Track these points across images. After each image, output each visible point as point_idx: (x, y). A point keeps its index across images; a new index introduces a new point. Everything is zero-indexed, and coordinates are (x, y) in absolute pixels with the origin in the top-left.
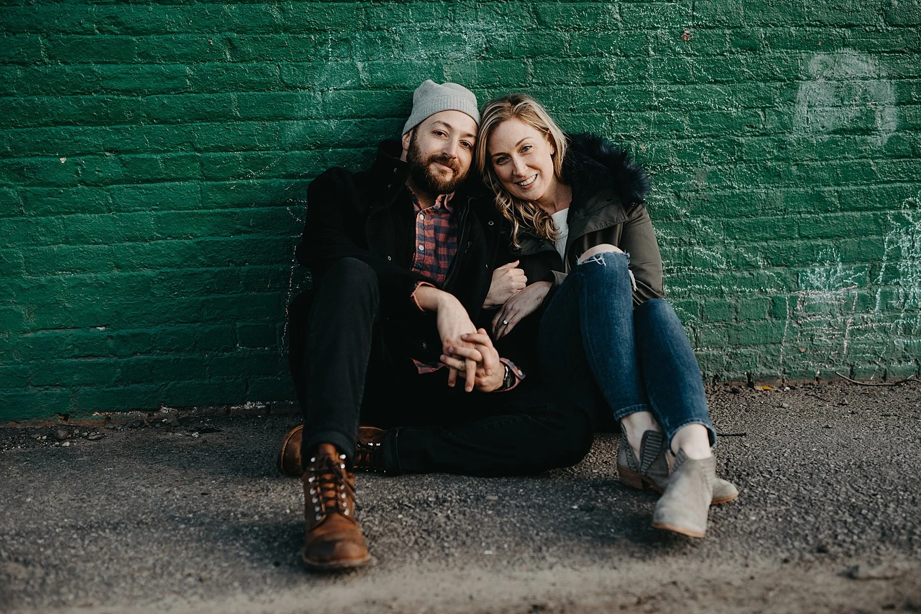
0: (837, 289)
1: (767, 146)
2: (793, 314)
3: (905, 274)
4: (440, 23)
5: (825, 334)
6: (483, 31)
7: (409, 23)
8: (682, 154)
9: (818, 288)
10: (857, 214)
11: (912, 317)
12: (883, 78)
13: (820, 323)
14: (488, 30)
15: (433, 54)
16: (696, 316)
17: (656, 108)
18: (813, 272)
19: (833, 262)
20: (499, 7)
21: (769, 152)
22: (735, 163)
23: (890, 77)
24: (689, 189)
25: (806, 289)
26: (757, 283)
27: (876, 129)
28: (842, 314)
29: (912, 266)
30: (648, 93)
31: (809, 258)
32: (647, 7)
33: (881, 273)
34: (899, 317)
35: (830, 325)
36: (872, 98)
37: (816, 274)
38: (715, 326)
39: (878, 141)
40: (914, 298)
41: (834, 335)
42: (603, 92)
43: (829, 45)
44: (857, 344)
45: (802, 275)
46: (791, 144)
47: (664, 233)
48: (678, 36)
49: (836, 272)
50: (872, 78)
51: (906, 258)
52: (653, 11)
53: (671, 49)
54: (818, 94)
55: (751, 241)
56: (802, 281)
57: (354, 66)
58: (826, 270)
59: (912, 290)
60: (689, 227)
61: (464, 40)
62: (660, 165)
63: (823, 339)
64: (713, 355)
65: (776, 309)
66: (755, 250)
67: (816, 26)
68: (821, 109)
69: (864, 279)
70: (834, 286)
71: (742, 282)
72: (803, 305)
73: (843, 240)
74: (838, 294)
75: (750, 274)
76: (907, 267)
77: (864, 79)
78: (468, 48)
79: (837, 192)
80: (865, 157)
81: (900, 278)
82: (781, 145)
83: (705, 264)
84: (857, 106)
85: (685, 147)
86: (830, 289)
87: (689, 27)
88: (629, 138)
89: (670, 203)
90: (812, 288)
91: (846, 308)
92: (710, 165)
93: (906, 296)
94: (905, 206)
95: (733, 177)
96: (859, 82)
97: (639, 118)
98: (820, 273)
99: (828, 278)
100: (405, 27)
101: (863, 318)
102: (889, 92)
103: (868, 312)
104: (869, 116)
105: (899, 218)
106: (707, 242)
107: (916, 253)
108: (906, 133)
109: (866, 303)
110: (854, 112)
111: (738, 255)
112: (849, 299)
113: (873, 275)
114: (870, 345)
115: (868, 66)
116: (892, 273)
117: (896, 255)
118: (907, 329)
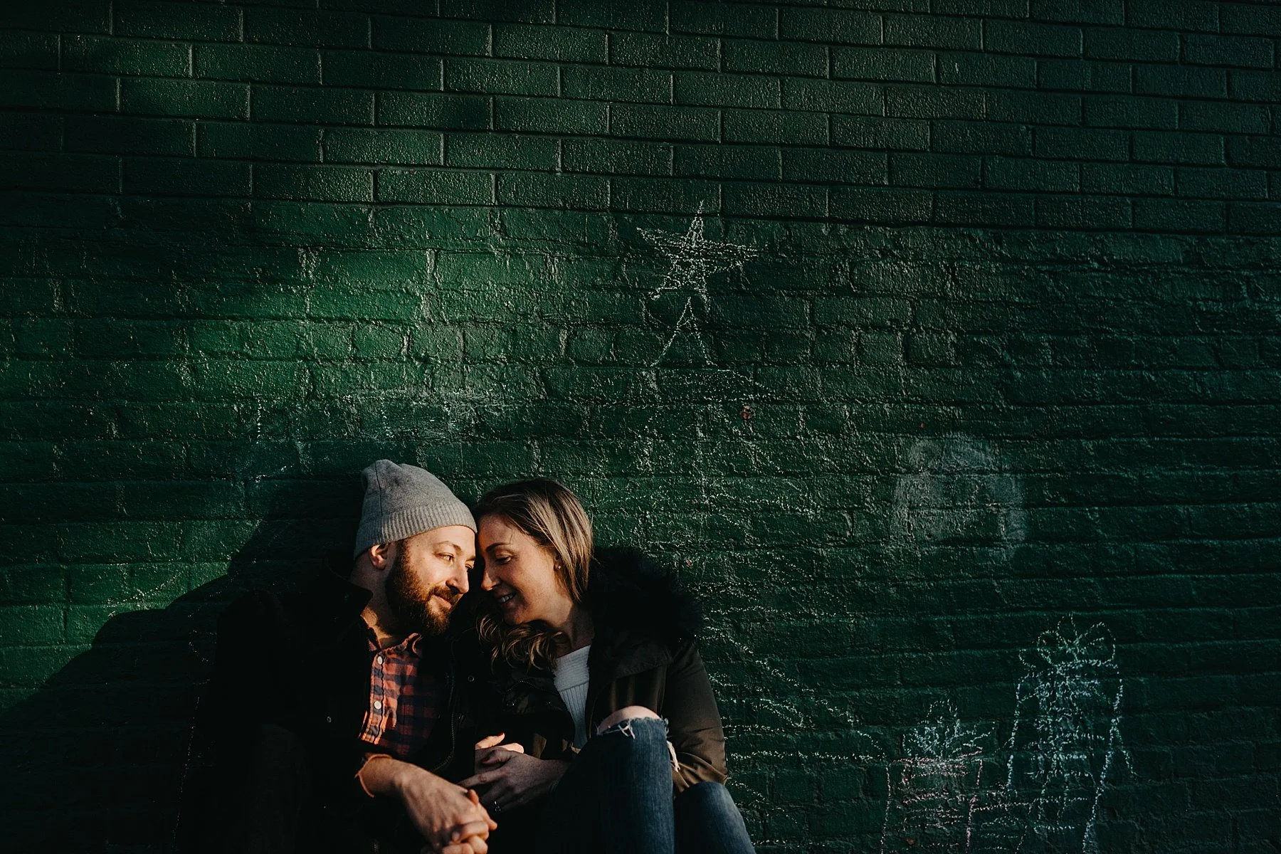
0: (955, 756)
1: (856, 561)
2: (897, 790)
3: (1045, 735)
4: (413, 391)
5: (941, 818)
6: (472, 402)
7: (371, 389)
8: (741, 570)
9: (929, 755)
10: (978, 653)
11: (1056, 796)
12: (1006, 471)
13: (933, 804)
14: (479, 402)
15: (402, 433)
16: (764, 795)
17: (706, 509)
18: (922, 733)
19: (949, 721)
20: (494, 371)
21: (859, 569)
22: (814, 584)
23: (1014, 471)
24: (752, 617)
25: (913, 756)
26: (847, 746)
27: (999, 539)
28: (962, 792)
29: (1054, 723)
30: (695, 489)
31: (915, 714)
32: (694, 374)
33: (1013, 734)
34: (1039, 795)
35: (946, 806)
36: (992, 497)
37: (927, 735)
38: (789, 808)
39: (1004, 554)
40: (1058, 767)
41: (953, 820)
42: (635, 486)
43: (934, 428)
44: (984, 833)
45: (908, 738)
46: (888, 558)
47: (719, 679)
48: (735, 413)
49: (952, 732)
50: (992, 471)
51: (1045, 713)
52: (701, 379)
53: (726, 429)
54: (922, 492)
55: (838, 690)
56: (908, 745)
57: (292, 446)
58: (939, 730)
59: (1055, 756)
60: (753, 669)
61: (446, 413)
62: (712, 586)
63: (938, 825)
64: (788, 849)
65: (873, 782)
66: (842, 703)
67: (916, 402)
68: (926, 511)
69: (991, 742)
70: (950, 752)
71: (825, 746)
72: (909, 779)
73: (961, 689)
74: (958, 763)
75: (837, 735)
76: (1047, 725)
77: (981, 472)
78: (451, 424)
79: (951, 622)
80: (985, 576)
81: (1038, 742)
82: (875, 559)
83: (774, 721)
84: (973, 507)
85: (746, 561)
86: (945, 757)
87: (750, 401)
88: (671, 548)
89: (726, 638)
90: (921, 755)
91: (967, 782)
92: (780, 585)
93: (1047, 764)
94: (1041, 642)
95: (811, 601)
96: (975, 476)
97: (684, 521)
98: (931, 734)
99: (942, 740)
100: (365, 396)
101: (991, 795)
102: (1014, 490)
103: (997, 788)
104: (990, 522)
105: (1033, 657)
106: (779, 691)
107: (1058, 707)
108: (1039, 544)
109: (994, 775)
110: (969, 516)
111: (821, 708)
112: (972, 768)
113: (1002, 735)
114: (1002, 834)
115: (985, 456)
116: (1028, 733)
117: (1032, 709)
118: (1051, 811)
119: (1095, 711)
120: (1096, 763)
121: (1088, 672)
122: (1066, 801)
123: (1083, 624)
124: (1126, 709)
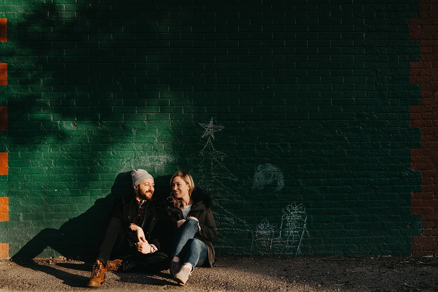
0: (268, 231)
1: (246, 190)
2: (255, 237)
3: (288, 227)
4: (154, 156)
5: (265, 243)
6: (166, 158)
7: (146, 156)
8: (221, 192)
9: (262, 230)
10: (273, 209)
11: (291, 240)
12: (279, 171)
13: (263, 240)
14: (167, 158)
15: (152, 164)
16: (226, 237)
17: (213, 179)
18: (260, 225)
19: (267, 223)
20: (170, 152)
21: (246, 192)
22: (236, 194)
23: (281, 171)
24: (223, 201)
25: (258, 230)
26: (244, 228)
27: (278, 186)
28: (269, 238)
29: (290, 225)
30: (211, 175)
31: (259, 222)
32: (211, 152)
33: (281, 227)
34: (287, 240)
35: (266, 241)
36: (276, 177)
37: (261, 226)
38: (231, 240)
39: (279, 189)
40: (291, 234)
41: (267, 244)
42: (199, 175)
43: (263, 163)
44: (275, 247)
45: (257, 226)
46: (252, 189)
47: (216, 213)
48: (219, 160)
49: (267, 225)
50: (276, 171)
51: (288, 222)
52: (212, 153)
53: (218, 163)
54: (260, 176)
55: (242, 216)
56: (257, 228)
57: (131, 167)
58: (264, 225)
59: (291, 232)
60: (224, 212)
61: (161, 161)
62: (215, 195)
63: (264, 245)
64: (231, 248)
65: (250, 235)
66: (243, 219)
67: (259, 157)
68: (261, 180)
69: (276, 228)
70: (267, 230)
71: (239, 227)
72: (258, 235)
73: (269, 217)
74: (268, 232)
75: (242, 225)
76: (289, 225)
77: (274, 172)
78: (161, 163)
79: (267, 203)
80: (275, 193)
81: (287, 228)
82: (250, 189)
83: (228, 222)
84: (272, 179)
85: (222, 190)
86: (265, 231)
87: (222, 158)
88: (206, 187)
89: (218, 205)
90: (260, 230)
91: (271, 236)
92: (229, 195)
93: (289, 233)
94: (288, 207)
95: (236, 198)
96: (272, 173)
97: (209, 182)
98: (262, 226)
99: (265, 227)
100: (145, 157)
101: (276, 239)
102: (281, 175)
103: (277, 238)
104: (276, 182)
105: (286, 210)
106: (229, 216)
107: (292, 221)
108: (287, 187)
109: (277, 235)
110: (271, 181)
111: (238, 220)
112: (272, 233)
113: (279, 227)
114: (278, 247)
115: (275, 168)
116: (284, 226)
117: (286, 221)
118: (290, 243)
119: (300, 222)
120: (300, 233)
121: (298, 214)
122: (293, 241)
123: (297, 204)
124: (308, 222)
